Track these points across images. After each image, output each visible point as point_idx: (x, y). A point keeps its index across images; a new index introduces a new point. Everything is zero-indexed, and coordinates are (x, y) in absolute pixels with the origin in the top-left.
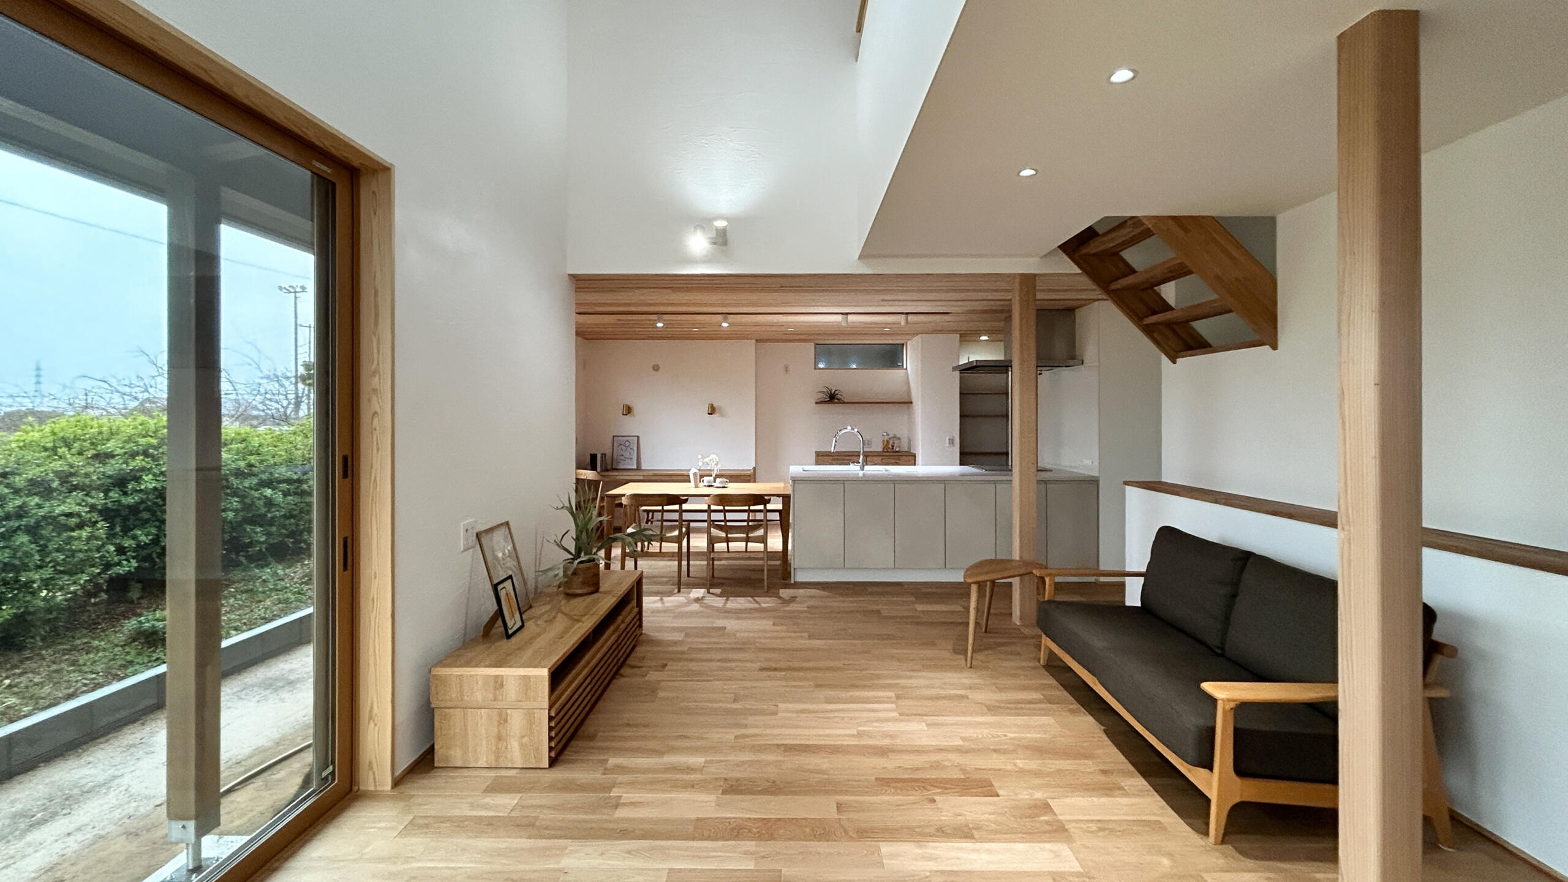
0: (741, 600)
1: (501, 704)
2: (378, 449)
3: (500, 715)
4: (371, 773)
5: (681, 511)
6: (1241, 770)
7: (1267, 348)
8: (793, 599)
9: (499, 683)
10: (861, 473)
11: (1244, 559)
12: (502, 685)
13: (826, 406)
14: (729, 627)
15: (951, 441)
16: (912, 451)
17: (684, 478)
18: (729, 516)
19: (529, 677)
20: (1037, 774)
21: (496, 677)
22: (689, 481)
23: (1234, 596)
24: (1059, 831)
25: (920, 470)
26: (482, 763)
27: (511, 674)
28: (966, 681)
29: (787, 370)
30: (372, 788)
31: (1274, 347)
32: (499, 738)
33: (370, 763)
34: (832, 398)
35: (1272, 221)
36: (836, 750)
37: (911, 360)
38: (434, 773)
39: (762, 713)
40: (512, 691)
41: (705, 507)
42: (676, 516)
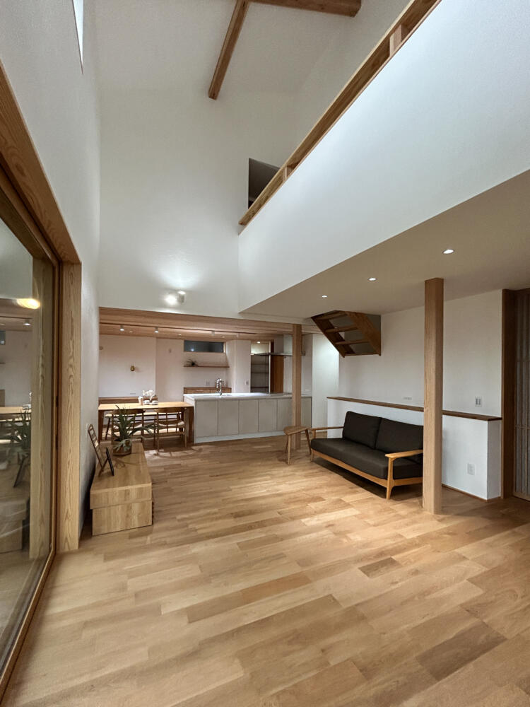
0: (178, 453)
1: (127, 502)
2: (72, 393)
3: (128, 507)
4: (67, 544)
5: (143, 416)
6: (395, 478)
7: (377, 355)
8: (200, 450)
9: (127, 493)
10: (220, 397)
11: (380, 420)
12: (129, 494)
13: (191, 368)
14: (182, 464)
15: (247, 383)
16: (229, 387)
17: (136, 401)
18: (169, 417)
19: (142, 488)
20: (332, 492)
21: (126, 491)
22: (138, 402)
23: (378, 431)
24: (348, 505)
25: (234, 395)
26: (119, 529)
27: (133, 488)
28: (290, 469)
29: (170, 351)
30: (67, 550)
31: (380, 355)
32: (128, 516)
33: (66, 539)
34: (193, 364)
35: (379, 317)
36: (263, 497)
37: (227, 350)
38: (93, 538)
39: (225, 491)
40: (134, 495)
41: (156, 413)
42: (140, 418)
